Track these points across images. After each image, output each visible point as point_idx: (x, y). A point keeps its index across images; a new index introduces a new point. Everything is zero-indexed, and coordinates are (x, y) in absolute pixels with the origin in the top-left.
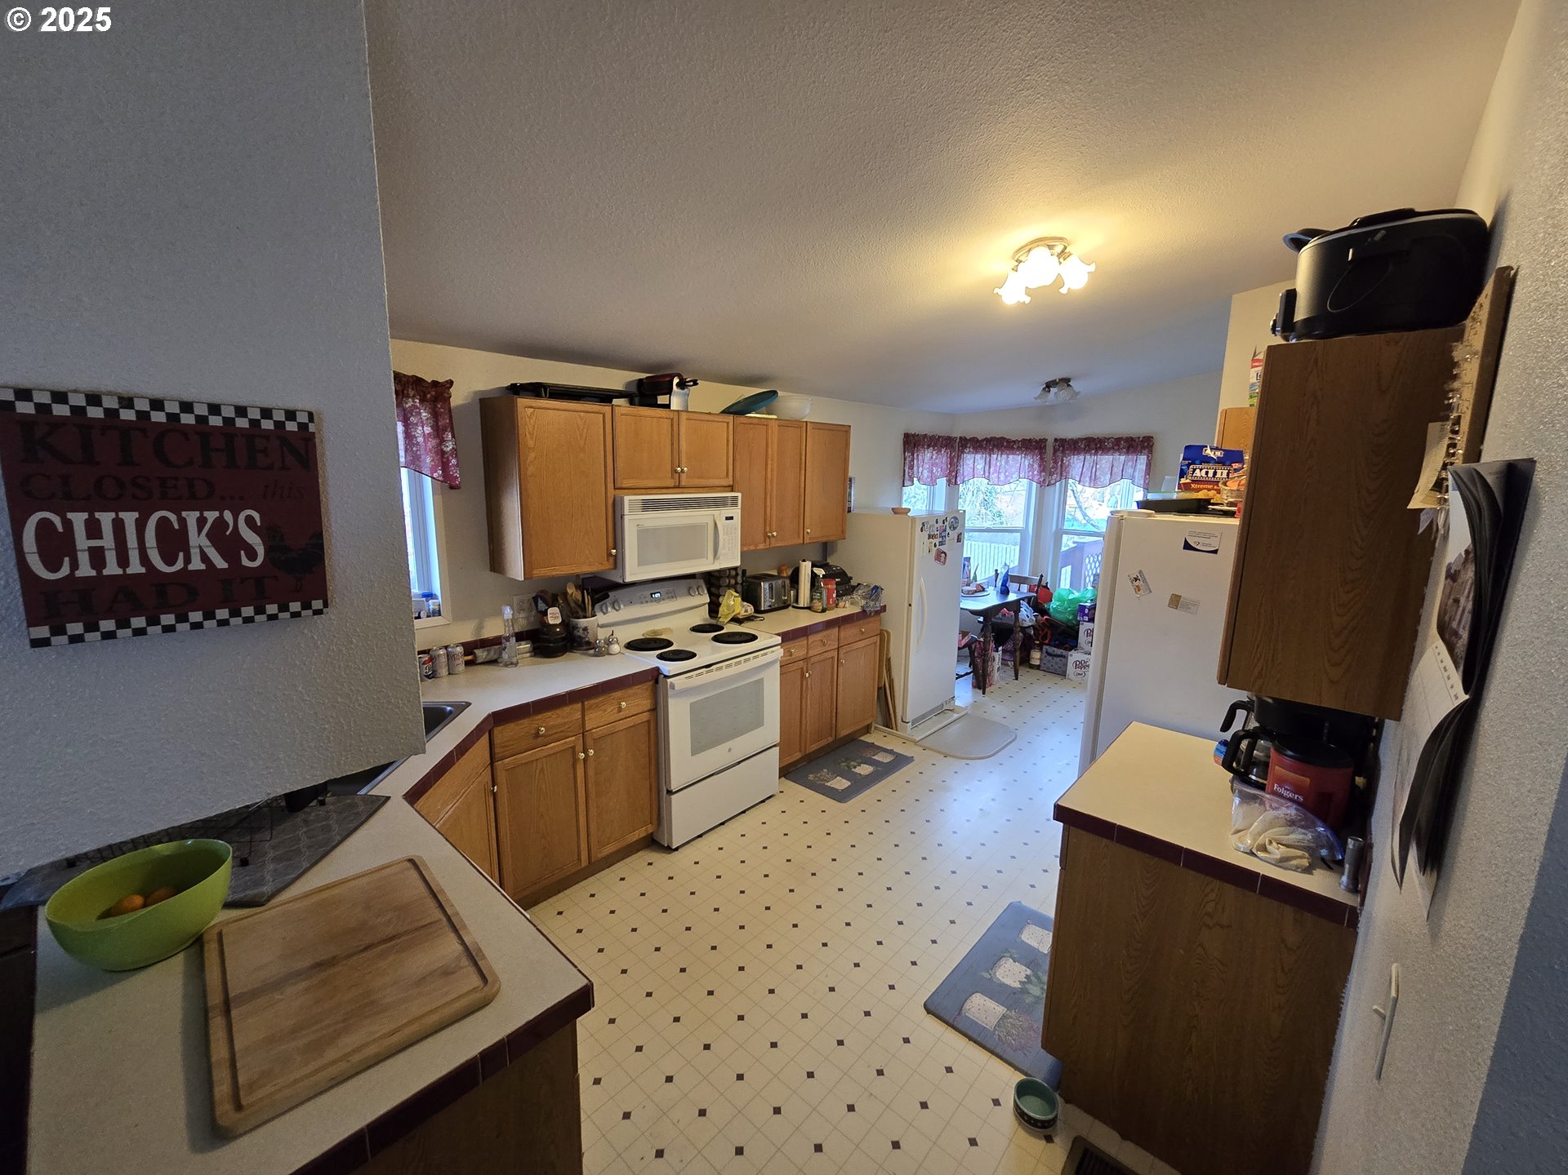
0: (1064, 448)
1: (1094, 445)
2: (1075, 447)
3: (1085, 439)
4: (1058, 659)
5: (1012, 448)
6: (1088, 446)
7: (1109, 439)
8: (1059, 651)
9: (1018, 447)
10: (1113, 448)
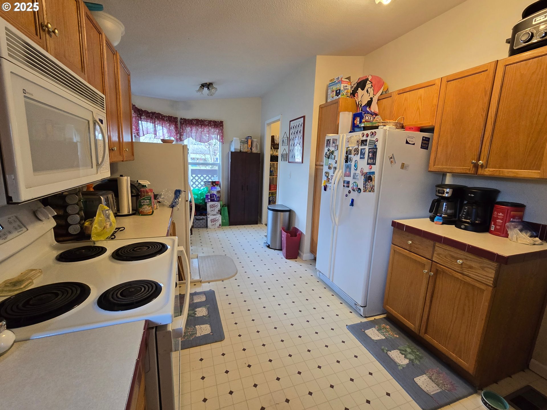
0: (186, 123)
1: (199, 123)
2: (191, 123)
3: (196, 120)
4: (201, 221)
5: (164, 120)
6: (198, 123)
7: (206, 120)
8: (201, 217)
9: (166, 120)
10: (208, 125)
